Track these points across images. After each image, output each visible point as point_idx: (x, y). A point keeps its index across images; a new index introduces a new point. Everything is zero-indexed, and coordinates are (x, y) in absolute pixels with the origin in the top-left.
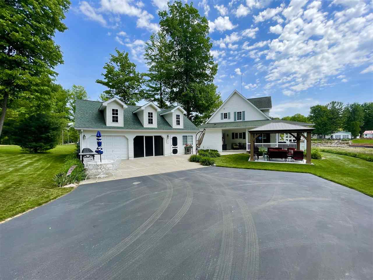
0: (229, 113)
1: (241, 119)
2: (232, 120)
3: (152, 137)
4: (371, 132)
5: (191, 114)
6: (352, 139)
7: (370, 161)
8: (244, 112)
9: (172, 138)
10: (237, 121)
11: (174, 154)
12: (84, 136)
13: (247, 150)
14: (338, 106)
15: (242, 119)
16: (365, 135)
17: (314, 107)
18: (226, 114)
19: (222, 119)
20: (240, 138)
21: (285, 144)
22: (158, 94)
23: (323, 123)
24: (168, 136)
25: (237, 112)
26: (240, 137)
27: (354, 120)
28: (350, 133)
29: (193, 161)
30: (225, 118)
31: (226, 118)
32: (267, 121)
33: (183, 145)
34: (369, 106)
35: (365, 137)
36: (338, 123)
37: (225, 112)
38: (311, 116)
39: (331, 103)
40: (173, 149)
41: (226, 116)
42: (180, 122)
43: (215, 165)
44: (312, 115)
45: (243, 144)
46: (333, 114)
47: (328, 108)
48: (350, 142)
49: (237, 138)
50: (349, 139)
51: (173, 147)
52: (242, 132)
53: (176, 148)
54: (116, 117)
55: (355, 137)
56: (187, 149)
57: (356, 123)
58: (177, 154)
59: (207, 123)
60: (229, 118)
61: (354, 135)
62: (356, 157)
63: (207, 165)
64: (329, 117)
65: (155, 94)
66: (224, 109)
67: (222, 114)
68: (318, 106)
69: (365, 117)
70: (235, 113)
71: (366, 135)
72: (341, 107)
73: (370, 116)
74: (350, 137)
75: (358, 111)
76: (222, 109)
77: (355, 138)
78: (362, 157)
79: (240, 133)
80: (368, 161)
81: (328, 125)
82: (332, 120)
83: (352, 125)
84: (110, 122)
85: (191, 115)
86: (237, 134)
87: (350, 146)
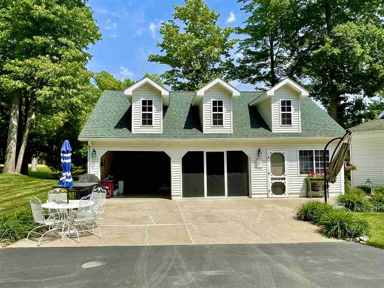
3: (223, 153)
5: (343, 99)
9: (270, 155)
11: (274, 196)
12: (94, 151)
22: (265, 66)
24: (259, 151)
29: (306, 219)
33: (301, 173)
40: (274, 181)
42: (292, 118)
43: (365, 239)
51: (274, 176)
53: (283, 181)
54: (148, 114)
56: (310, 183)
58: (283, 196)
65: (260, 66)
84: (139, 125)
85: (342, 102)
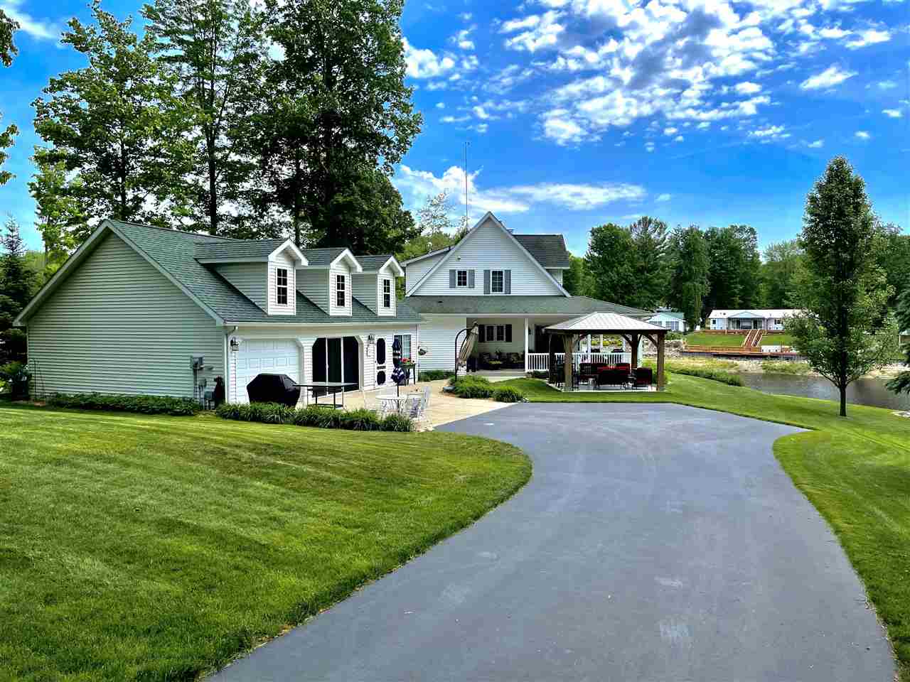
0: (472, 272)
1: (502, 291)
2: (478, 290)
3: (341, 339)
4: (724, 314)
6: (685, 333)
7: (732, 384)
8: (508, 272)
9: (377, 342)
10: (493, 294)
11: (378, 386)
12: (233, 341)
13: (527, 370)
14: (656, 233)
15: (504, 290)
16: (711, 322)
17: (599, 230)
18: (465, 273)
19: (452, 286)
20: (498, 339)
21: (597, 354)
23: (624, 281)
24: (370, 337)
25: (493, 272)
26: (500, 338)
27: (690, 278)
28: (682, 315)
30: (459, 284)
31: (465, 284)
32: (561, 298)
34: (720, 239)
35: (712, 326)
36: (656, 285)
37: (462, 269)
38: (592, 257)
39: (640, 223)
40: (379, 370)
41: (465, 278)
42: (390, 300)
43: (528, 399)
44: (596, 254)
45: (508, 354)
46: (645, 257)
47: (634, 236)
48: (681, 341)
49: (490, 338)
50: (680, 333)
51: (378, 365)
52: (503, 324)
53: (384, 370)
54: (283, 288)
55: (692, 329)
57: (694, 285)
58: (384, 386)
59: (411, 296)
60: (472, 286)
61: (690, 322)
62: (713, 379)
63: (514, 402)
64: (638, 265)
66: (459, 259)
67: (452, 272)
68: (610, 228)
69: (713, 271)
70: (487, 272)
71: (714, 322)
72: (662, 236)
73: (722, 268)
74: (681, 328)
75: (698, 252)
76: (454, 260)
77: (691, 331)
78: (720, 377)
79: (498, 327)
80: (730, 384)
81: (635, 290)
82: (643, 274)
83: (686, 291)
84: (274, 304)
86: (490, 328)
87: (683, 353)
